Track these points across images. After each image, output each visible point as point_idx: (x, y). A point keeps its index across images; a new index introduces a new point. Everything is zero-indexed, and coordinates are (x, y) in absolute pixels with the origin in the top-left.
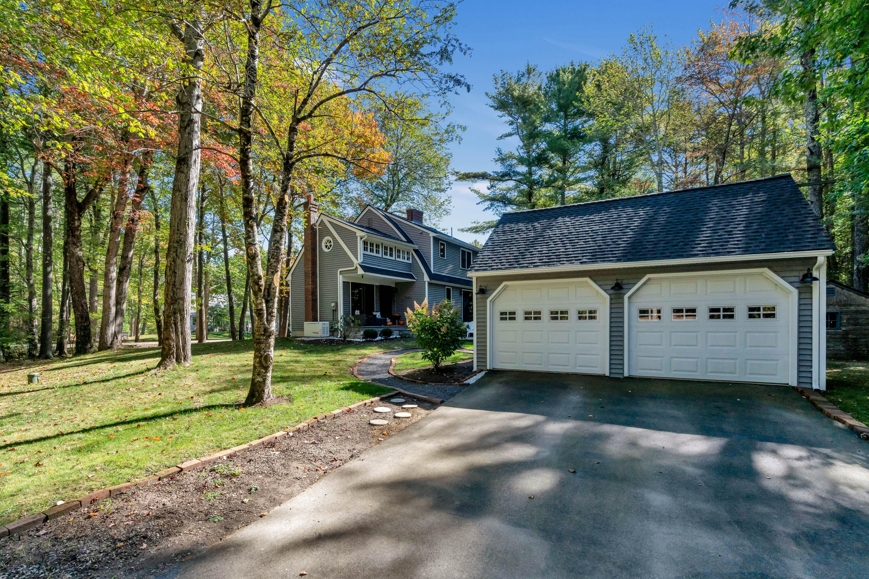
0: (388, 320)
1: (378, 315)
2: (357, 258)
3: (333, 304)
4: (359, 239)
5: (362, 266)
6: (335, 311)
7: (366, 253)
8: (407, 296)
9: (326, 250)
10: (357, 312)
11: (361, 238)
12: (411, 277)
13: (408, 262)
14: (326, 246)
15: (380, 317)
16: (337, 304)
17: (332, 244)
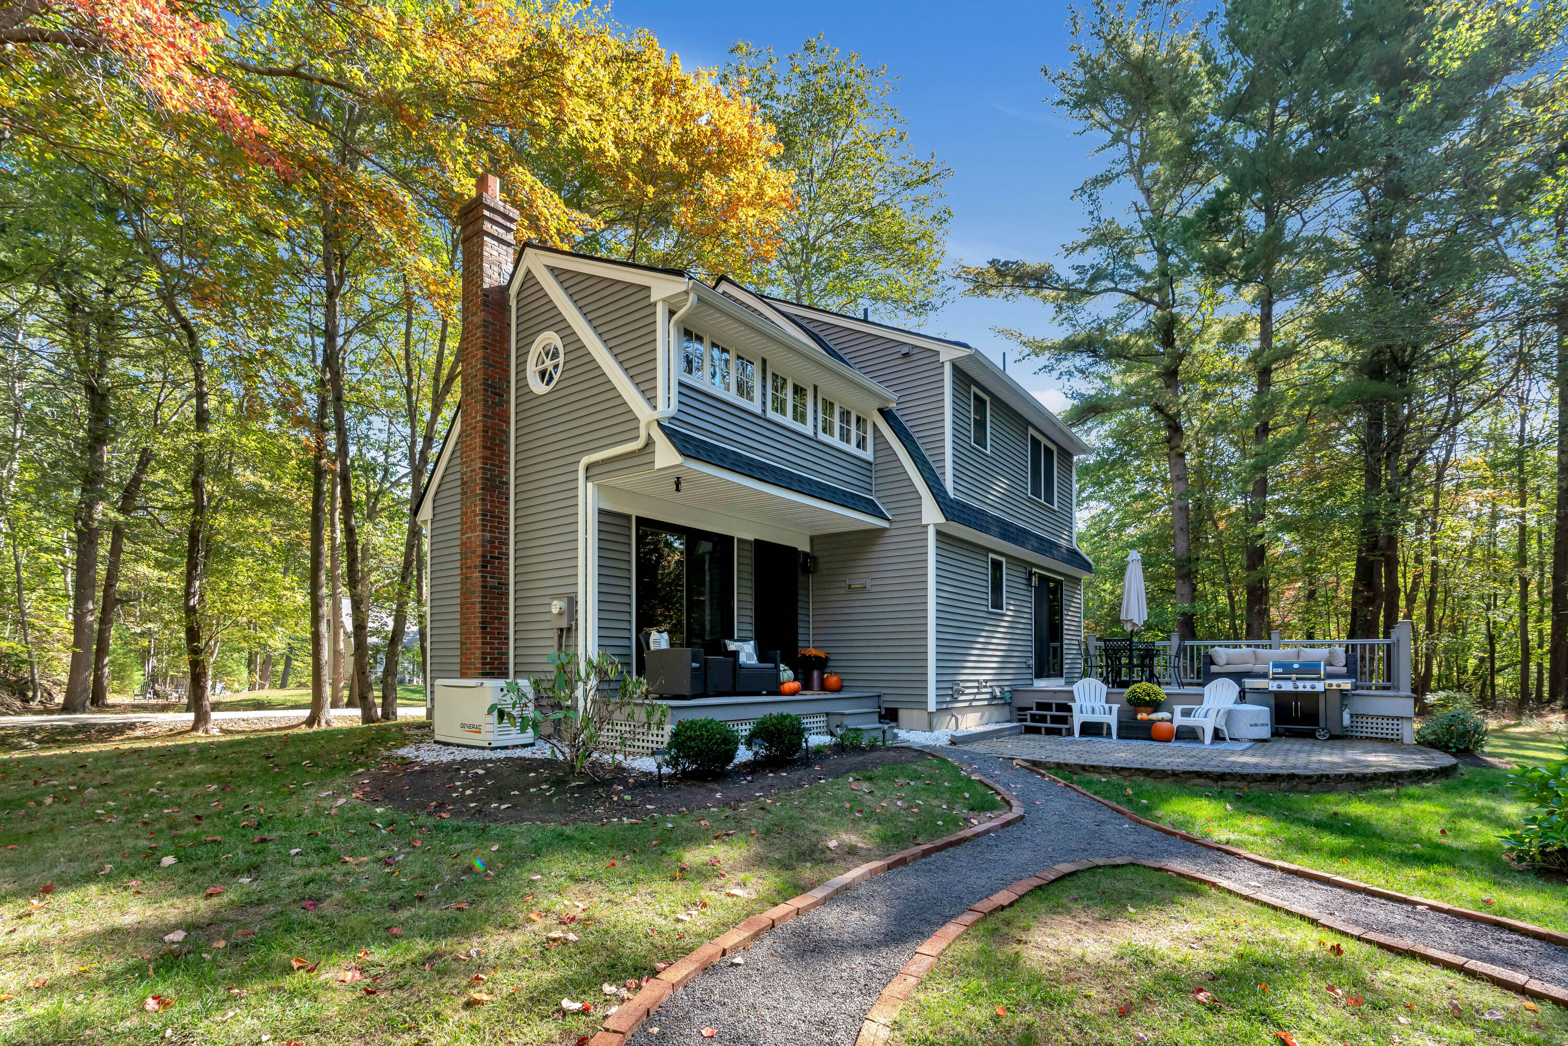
0: (786, 674)
1: (747, 653)
2: (651, 401)
3: (556, 606)
4: (661, 312)
5: (670, 434)
6: (567, 633)
7: (688, 380)
8: (857, 584)
9: (538, 387)
10: (659, 640)
11: (672, 313)
12: (871, 508)
13: (859, 453)
14: (543, 374)
15: (754, 661)
16: (572, 602)
17: (561, 360)
